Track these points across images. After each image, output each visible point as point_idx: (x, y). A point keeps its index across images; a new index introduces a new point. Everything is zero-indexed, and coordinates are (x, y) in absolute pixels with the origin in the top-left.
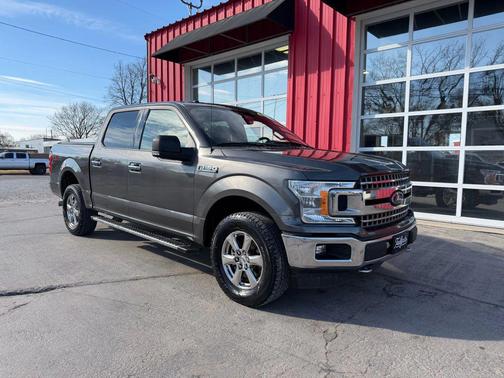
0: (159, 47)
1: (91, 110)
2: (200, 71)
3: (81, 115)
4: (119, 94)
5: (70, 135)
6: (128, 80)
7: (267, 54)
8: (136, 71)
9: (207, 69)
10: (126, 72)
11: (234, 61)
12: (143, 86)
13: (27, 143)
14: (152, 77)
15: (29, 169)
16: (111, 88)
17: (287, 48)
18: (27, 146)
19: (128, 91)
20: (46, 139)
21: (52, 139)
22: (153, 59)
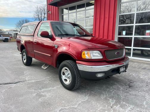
0: (51, 1)
2: (64, 9)
4: (37, 17)
6: (40, 12)
7: (87, 4)
8: (42, 9)
9: (67, 9)
10: (39, 10)
11: (76, 6)
12: (45, 14)
13: (9, 32)
14: (48, 11)
15: (3, 40)
16: (35, 15)
17: (94, 1)
18: (8, 33)
19: (40, 16)
20: (14, 31)
21: (16, 31)
22: (49, 5)
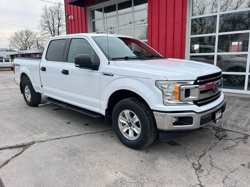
1: (31, 33)
2: (95, 11)
3: (25, 36)
4: (46, 25)
5: (20, 48)
6: (50, 16)
8: (54, 11)
9: (100, 10)
10: (49, 12)
11: (115, 5)
12: (59, 19)
14: (68, 16)
16: (42, 21)
19: (51, 22)
20: (7, 51)
22: (69, 5)
